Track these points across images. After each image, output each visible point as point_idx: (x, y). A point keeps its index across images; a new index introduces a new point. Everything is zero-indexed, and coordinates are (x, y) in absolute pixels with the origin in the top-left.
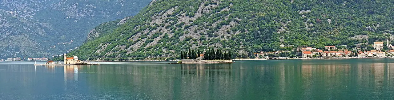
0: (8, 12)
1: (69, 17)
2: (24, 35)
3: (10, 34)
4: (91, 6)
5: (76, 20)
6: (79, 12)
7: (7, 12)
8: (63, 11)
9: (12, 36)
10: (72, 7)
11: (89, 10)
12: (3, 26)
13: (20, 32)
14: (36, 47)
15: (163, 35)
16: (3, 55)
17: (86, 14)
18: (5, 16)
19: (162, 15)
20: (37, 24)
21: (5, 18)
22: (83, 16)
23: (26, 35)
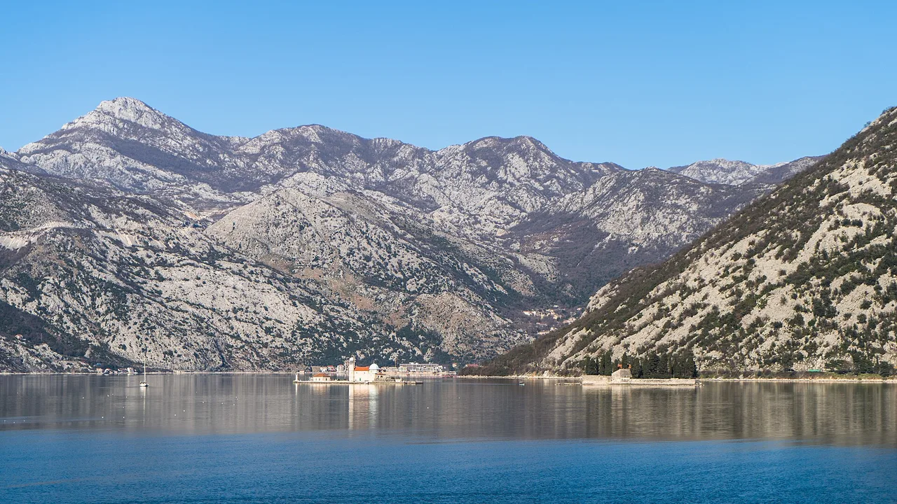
0: (424, 218)
1: (612, 237)
2: (462, 291)
3: (420, 289)
4: (682, 202)
5: (634, 248)
6: (644, 221)
7: (422, 217)
8: (599, 216)
9: (423, 296)
10: (624, 205)
11: (676, 217)
12: (400, 263)
13: (451, 282)
14: (494, 333)
15: (709, 309)
16: (390, 354)
17: (666, 230)
18: (409, 231)
19: (721, 255)
20: (511, 257)
21: (409, 236)
22: (657, 235)
23: (470, 292)
